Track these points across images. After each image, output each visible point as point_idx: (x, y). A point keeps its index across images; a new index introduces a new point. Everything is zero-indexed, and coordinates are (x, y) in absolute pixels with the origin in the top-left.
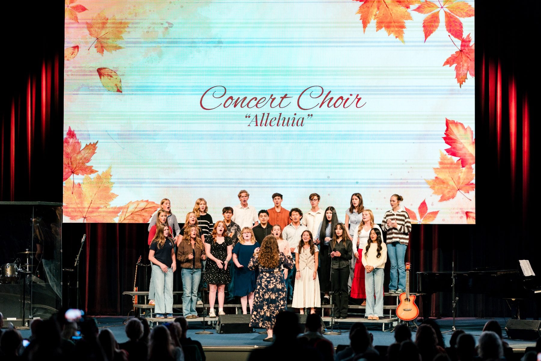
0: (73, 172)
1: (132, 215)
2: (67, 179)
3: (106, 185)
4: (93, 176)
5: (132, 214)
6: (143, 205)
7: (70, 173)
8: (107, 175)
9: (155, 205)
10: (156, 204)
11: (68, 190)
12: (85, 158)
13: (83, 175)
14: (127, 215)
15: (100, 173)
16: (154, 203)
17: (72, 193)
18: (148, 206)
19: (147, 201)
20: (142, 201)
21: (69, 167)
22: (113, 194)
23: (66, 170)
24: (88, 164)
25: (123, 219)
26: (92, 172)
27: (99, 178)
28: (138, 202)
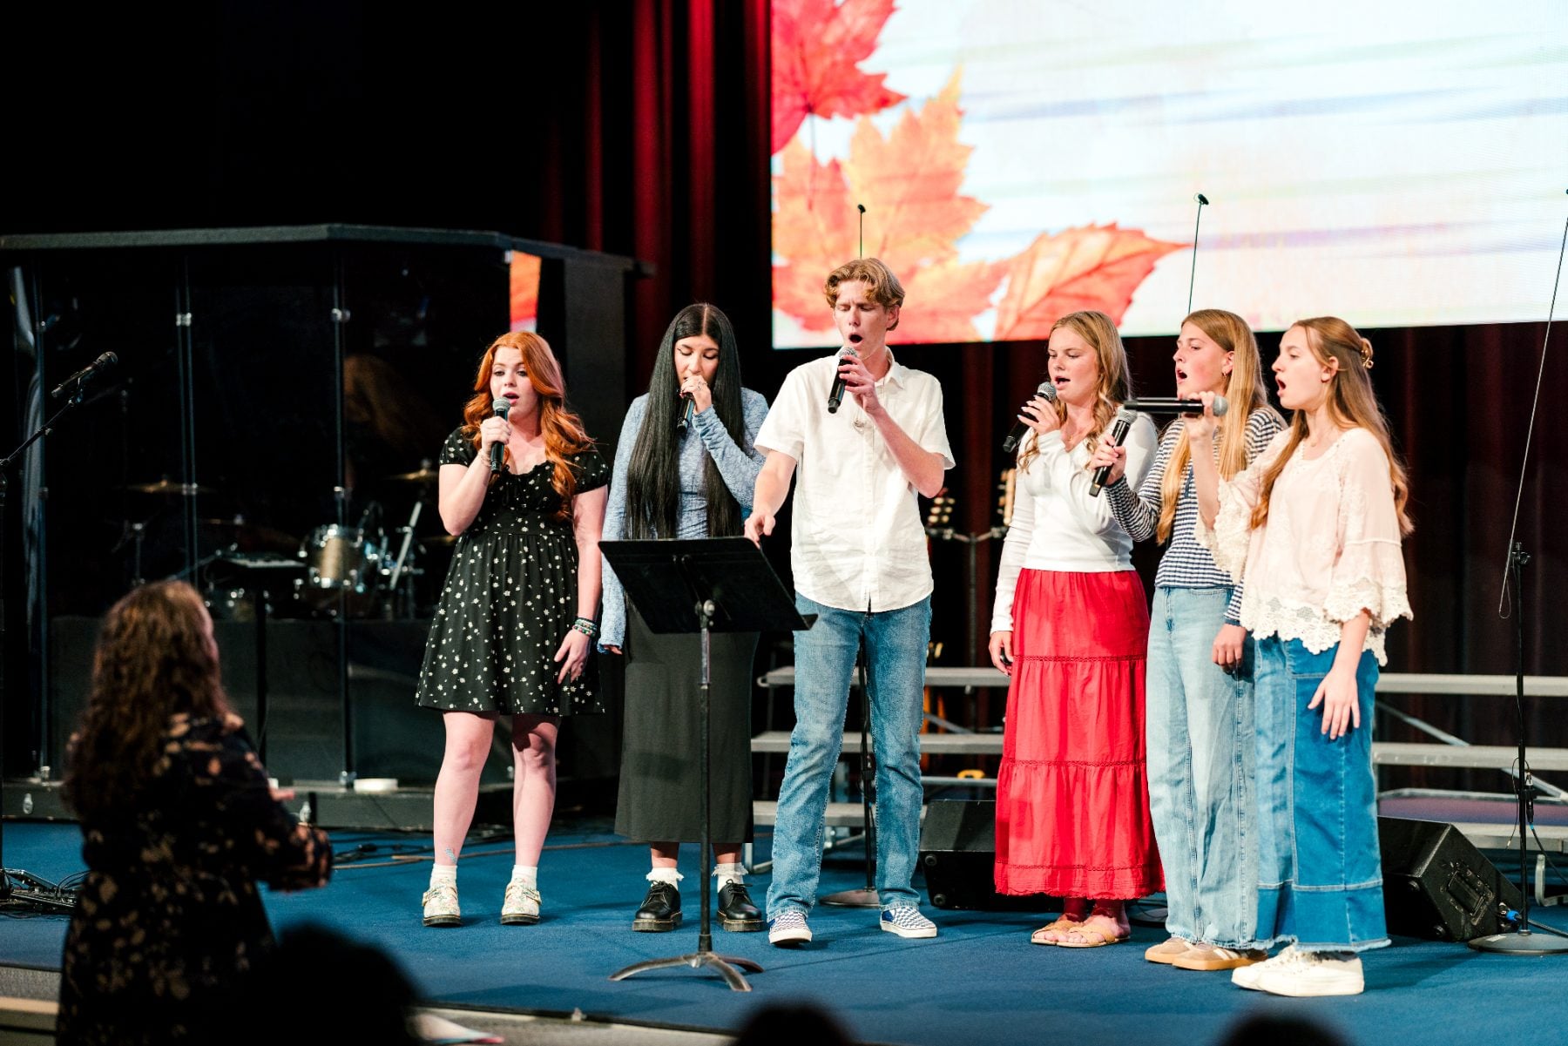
0: (809, 109)
1: (1049, 301)
2: (786, 140)
3: (942, 159)
4: (887, 121)
5: (1051, 293)
6: (1094, 248)
7: (800, 113)
8: (945, 113)
9: (1144, 245)
10: (1153, 241)
11: (791, 193)
12: (857, 40)
13: (849, 115)
14: (1032, 298)
15: (916, 107)
16: (1138, 234)
17: (810, 206)
18: (1117, 253)
19: (1111, 228)
20: (1091, 228)
21: (796, 84)
22: (968, 200)
23: (784, 102)
24: (868, 67)
25: (1010, 320)
26: (885, 101)
27: (912, 126)
28: (1074, 236)
